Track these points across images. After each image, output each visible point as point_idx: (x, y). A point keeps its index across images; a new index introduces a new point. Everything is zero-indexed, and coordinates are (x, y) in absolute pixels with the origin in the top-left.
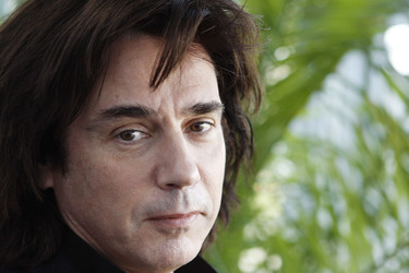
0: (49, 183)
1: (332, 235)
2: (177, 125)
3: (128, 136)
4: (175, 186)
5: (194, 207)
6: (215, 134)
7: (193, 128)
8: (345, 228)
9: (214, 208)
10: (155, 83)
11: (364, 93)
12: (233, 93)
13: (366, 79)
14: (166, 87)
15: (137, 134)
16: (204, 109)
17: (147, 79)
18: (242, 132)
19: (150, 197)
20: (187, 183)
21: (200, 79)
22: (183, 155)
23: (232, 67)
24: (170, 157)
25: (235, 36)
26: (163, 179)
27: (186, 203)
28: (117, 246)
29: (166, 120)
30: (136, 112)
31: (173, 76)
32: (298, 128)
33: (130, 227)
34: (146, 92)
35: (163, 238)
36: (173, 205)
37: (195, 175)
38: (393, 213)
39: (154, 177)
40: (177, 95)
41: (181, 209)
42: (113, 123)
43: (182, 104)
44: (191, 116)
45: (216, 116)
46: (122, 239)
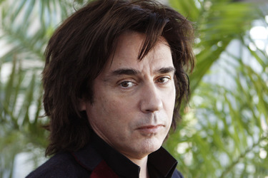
0: (84, 108)
1: (225, 134)
2: (151, 79)
3: (125, 84)
4: (150, 111)
5: (159, 122)
6: (170, 84)
7: (159, 80)
8: (232, 130)
9: (169, 122)
10: (140, 58)
11: (240, 61)
12: (179, 62)
13: (241, 52)
14: (146, 60)
15: (130, 83)
16: (165, 71)
17: (136, 55)
18: (184, 82)
19: (137, 117)
20: (157, 109)
21: (163, 55)
22: (154, 95)
23: (180, 49)
24: (148, 96)
25: (181, 33)
26: (144, 107)
27: (155, 120)
28: (119, 142)
29: (146, 77)
30: (130, 72)
31: (150, 54)
32: (205, 79)
33: (127, 132)
34: (136, 62)
35: (144, 138)
36: (149, 121)
37: (160, 105)
38: (258, 124)
39: (139, 106)
40: (151, 63)
41: (153, 123)
42: (118, 78)
43: (154, 68)
44: (158, 75)
45: (172, 74)
46: (123, 139)
